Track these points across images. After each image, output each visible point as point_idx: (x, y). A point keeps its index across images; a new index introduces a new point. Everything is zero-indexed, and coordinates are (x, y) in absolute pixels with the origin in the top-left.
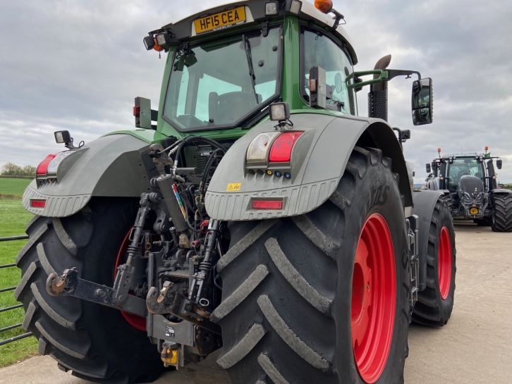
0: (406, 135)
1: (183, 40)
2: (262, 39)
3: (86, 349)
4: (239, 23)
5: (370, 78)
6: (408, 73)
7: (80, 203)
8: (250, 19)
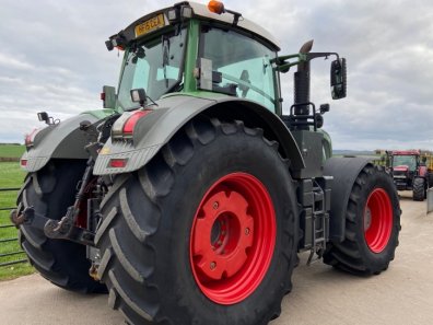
0: (325, 108)
1: (132, 41)
2: (175, 38)
3: (51, 264)
4: (161, 26)
5: (296, 60)
6: (326, 55)
7: (44, 162)
8: (167, 23)
